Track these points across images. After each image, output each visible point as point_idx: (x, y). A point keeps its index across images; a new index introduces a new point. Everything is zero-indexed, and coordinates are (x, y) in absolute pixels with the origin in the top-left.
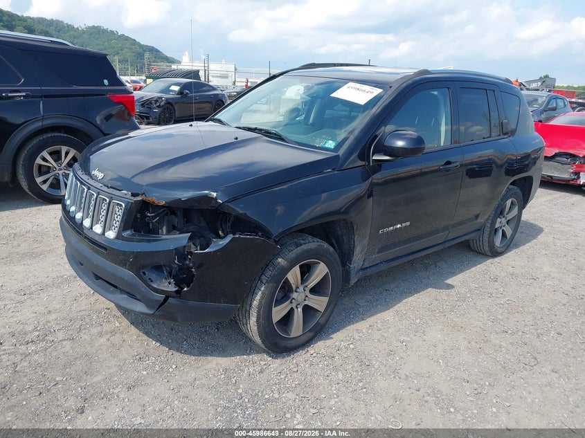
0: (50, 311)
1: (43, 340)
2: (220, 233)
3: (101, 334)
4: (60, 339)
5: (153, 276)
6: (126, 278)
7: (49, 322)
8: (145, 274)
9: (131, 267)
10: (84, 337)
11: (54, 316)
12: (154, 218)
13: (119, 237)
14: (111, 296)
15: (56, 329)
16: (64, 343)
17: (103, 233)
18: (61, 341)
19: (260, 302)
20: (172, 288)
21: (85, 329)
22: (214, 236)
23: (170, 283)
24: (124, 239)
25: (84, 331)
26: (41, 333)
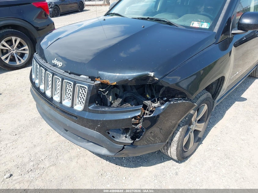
0: (35, 145)
1: (38, 168)
2: (148, 96)
3: (71, 159)
4: (48, 166)
5: (114, 134)
6: (95, 137)
7: (36, 153)
8: (109, 133)
9: (99, 130)
10: (62, 162)
11: (38, 149)
12: (104, 92)
13: (85, 109)
14: (81, 144)
15: (43, 158)
16: (51, 168)
17: (72, 106)
18: (49, 167)
19: (179, 138)
20: (129, 141)
21: (60, 156)
22: (145, 99)
23: (126, 137)
24: (90, 111)
25: (60, 158)
26: (34, 163)
